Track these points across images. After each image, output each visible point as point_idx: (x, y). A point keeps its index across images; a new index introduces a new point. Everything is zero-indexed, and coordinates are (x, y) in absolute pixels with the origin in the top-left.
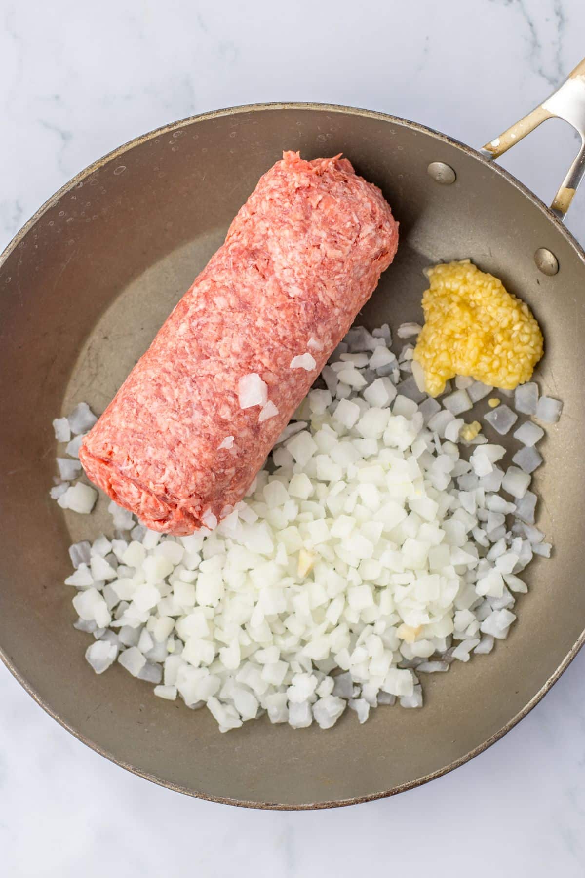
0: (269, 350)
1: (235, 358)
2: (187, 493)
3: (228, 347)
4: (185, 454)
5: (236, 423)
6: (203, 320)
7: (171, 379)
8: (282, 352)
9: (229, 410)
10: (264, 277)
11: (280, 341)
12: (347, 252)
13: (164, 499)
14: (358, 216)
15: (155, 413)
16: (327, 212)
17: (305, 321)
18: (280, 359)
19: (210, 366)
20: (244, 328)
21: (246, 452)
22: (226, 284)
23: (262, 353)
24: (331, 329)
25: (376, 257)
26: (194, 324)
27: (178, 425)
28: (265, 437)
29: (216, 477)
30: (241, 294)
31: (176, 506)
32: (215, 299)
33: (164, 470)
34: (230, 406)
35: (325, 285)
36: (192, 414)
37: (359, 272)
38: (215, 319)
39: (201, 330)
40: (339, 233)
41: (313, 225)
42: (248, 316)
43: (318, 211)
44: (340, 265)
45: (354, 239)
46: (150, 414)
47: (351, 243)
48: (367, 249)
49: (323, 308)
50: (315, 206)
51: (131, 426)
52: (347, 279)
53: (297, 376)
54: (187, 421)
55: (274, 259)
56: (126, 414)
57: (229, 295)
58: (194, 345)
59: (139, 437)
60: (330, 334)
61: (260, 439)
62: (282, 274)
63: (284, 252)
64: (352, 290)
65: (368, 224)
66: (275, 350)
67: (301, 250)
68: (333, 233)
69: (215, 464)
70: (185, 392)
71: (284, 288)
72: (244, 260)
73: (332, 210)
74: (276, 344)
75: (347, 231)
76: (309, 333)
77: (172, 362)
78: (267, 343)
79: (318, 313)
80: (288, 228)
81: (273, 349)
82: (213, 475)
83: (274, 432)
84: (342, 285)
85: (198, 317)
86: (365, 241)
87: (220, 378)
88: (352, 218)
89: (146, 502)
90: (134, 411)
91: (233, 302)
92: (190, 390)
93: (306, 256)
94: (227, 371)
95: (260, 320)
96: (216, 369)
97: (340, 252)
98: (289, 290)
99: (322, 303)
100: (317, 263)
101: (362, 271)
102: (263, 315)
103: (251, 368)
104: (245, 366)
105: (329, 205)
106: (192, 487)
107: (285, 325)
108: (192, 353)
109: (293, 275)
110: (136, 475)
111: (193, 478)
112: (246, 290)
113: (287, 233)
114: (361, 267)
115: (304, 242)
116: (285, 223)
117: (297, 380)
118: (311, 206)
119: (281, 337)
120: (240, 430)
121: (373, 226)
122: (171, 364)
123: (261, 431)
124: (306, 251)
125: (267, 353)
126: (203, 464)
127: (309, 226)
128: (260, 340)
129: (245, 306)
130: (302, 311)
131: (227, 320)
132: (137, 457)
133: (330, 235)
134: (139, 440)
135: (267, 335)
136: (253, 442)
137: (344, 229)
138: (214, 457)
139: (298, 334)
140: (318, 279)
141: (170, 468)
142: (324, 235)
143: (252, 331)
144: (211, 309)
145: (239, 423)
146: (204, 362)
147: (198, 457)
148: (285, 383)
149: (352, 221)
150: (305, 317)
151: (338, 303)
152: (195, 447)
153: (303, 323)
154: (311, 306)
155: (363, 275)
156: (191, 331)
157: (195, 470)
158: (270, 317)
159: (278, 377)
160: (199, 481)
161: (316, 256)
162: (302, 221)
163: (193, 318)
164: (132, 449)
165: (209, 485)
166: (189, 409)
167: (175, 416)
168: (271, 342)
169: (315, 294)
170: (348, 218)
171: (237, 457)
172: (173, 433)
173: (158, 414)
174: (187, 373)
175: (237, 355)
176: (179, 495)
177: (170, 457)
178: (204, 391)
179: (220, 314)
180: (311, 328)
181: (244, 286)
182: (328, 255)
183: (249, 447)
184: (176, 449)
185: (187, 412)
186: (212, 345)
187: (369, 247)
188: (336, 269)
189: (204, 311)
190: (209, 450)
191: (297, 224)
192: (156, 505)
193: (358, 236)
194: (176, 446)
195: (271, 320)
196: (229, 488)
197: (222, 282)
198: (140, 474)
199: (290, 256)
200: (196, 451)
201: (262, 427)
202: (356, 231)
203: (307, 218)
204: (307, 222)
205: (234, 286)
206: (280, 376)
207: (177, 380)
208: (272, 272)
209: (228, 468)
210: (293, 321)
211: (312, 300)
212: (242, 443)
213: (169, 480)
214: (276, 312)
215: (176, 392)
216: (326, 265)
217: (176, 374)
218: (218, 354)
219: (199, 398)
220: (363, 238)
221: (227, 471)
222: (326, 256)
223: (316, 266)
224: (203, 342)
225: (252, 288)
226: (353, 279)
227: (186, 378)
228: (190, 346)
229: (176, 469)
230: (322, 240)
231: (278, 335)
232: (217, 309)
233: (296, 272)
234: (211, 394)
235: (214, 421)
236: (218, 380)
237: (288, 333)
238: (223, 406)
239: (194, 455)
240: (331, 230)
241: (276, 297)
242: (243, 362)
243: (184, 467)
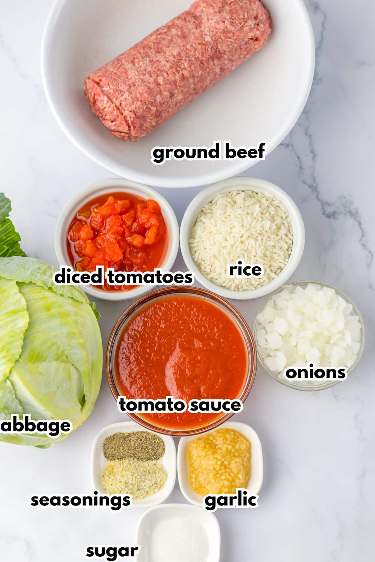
0: (189, 60)
1: (173, 57)
2: (130, 109)
3: (171, 51)
4: (135, 91)
5: (164, 86)
6: (164, 36)
7: (140, 56)
8: (195, 64)
9: (163, 79)
10: (196, 27)
11: (195, 58)
12: (237, 30)
13: (118, 109)
14: (248, 15)
15: (128, 69)
16: (233, 7)
17: (209, 54)
18: (193, 66)
19: (160, 57)
20: (180, 46)
21: (164, 103)
22: (179, 25)
23: (186, 60)
24: (221, 64)
25: (252, 39)
26: (159, 37)
27: (137, 78)
28: (174, 101)
29: (146, 108)
30: (184, 32)
31: (122, 114)
32: (172, 30)
33: (123, 95)
34: (164, 77)
35: (223, 42)
36: (145, 75)
37: (241, 42)
38: (169, 38)
39: (161, 40)
40: (235, 19)
41: (224, 11)
42: (184, 42)
43: (230, 6)
44: (232, 34)
45: (242, 24)
46: (126, 69)
47: (240, 26)
48: (247, 32)
49: (219, 52)
50: (229, 3)
51: (115, 71)
52: (234, 43)
53: (199, 79)
54: (142, 77)
55: (203, 21)
56: (114, 66)
57: (179, 30)
58: (156, 46)
59: (117, 77)
60: (220, 66)
61: (172, 101)
62: (204, 29)
63: (208, 19)
64: (236, 50)
65: (252, 20)
66: (192, 61)
67: (215, 21)
68: (233, 18)
69: (148, 101)
70: (145, 64)
71: (204, 36)
72: (190, 17)
73: (236, 7)
74: (193, 59)
75: (240, 19)
76: (210, 61)
77: (144, 50)
78: (189, 57)
79: (216, 53)
80: (212, 9)
81: (191, 60)
82: (145, 107)
83: (180, 102)
84: (231, 45)
85: (162, 35)
86: (247, 28)
87: (163, 64)
88: (245, 14)
89: (109, 107)
90: (119, 65)
91: (179, 33)
92: (148, 63)
93: (217, 24)
94: (167, 61)
95: (189, 45)
96: (163, 59)
97: (234, 28)
98: (206, 37)
99: (219, 50)
100: (221, 29)
101: (243, 43)
102: (191, 44)
103: (178, 64)
104: (176, 63)
105: (236, 5)
106: (133, 107)
107: (200, 52)
108: (154, 49)
109: (209, 31)
110: (109, 93)
111: (135, 103)
112: (187, 30)
113: (211, 11)
114: (243, 40)
115: (218, 17)
116: (212, 6)
117: (198, 81)
118: (227, 3)
119: (196, 57)
120: (165, 91)
121: (254, 22)
122: (143, 50)
123: (174, 97)
124: (217, 22)
125: (188, 61)
126: (142, 99)
127: (223, 11)
128: (186, 54)
129: (184, 37)
130: (209, 49)
131: (174, 40)
132: (113, 85)
133: (231, 18)
134: (116, 78)
135: (190, 54)
136: (169, 100)
137: (238, 18)
138: (148, 98)
139: (204, 58)
140: (220, 37)
141: (126, 95)
142: (228, 17)
143: (184, 49)
144: (169, 33)
145: (165, 87)
146: (158, 54)
147: (141, 94)
148: (192, 79)
149: (244, 16)
150: (210, 52)
151: (227, 53)
152: (141, 90)
153: (208, 55)
154: (214, 49)
155: (243, 45)
156: (156, 39)
157: (138, 100)
158: (194, 45)
159: (189, 74)
160: (137, 105)
161: (222, 26)
162: (220, 8)
163: (160, 34)
164: (111, 81)
165: (141, 110)
166: (144, 72)
167: (137, 73)
168: (191, 57)
169: (217, 44)
170: (243, 13)
171: (159, 103)
172: (133, 80)
173: (130, 70)
174: (149, 56)
175: (174, 57)
176: (126, 109)
177: (128, 90)
178: (154, 67)
179: (172, 36)
180: (212, 58)
181: (187, 29)
182: (227, 27)
183: (166, 102)
184: (132, 88)
185: (143, 73)
186: (164, 48)
187: (248, 31)
188: (229, 35)
189: (165, 33)
190: (148, 93)
191: (218, 8)
192: (113, 110)
193: (244, 24)
194: (132, 86)
195: (194, 47)
196: (150, 118)
197: (177, 24)
198: (111, 93)
199: (210, 22)
200: (141, 91)
201: (175, 95)
202: (244, 21)
203: (223, 7)
204: (222, 9)
205: (182, 27)
206: (191, 74)
207: (143, 58)
208: (200, 27)
209: (153, 106)
210: (204, 52)
211: (215, 46)
212: (163, 98)
213: (124, 100)
214: (197, 45)
215: (141, 63)
216: (225, 32)
217: (144, 55)
218: (165, 53)
219: (151, 69)
220: (246, 26)
221: (152, 108)
222: (226, 27)
223: (220, 31)
224: (160, 45)
225: (190, 30)
226: (238, 44)
227: (147, 58)
228: (154, 46)
229: (129, 96)
230: (227, 19)
231: (195, 55)
232: (171, 34)
233: (211, 30)
234: (157, 69)
235: (154, 81)
236: (162, 64)
237: (200, 56)
238: (160, 76)
239: (140, 93)
240: (232, 16)
241: (199, 38)
242: (175, 60)
243: (133, 96)
